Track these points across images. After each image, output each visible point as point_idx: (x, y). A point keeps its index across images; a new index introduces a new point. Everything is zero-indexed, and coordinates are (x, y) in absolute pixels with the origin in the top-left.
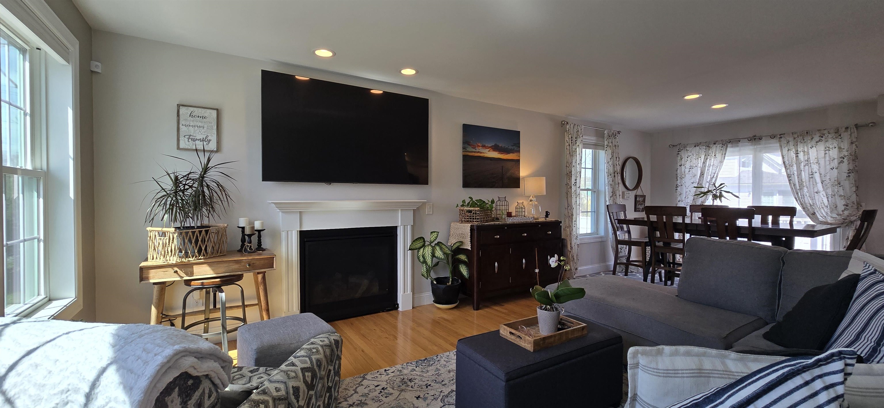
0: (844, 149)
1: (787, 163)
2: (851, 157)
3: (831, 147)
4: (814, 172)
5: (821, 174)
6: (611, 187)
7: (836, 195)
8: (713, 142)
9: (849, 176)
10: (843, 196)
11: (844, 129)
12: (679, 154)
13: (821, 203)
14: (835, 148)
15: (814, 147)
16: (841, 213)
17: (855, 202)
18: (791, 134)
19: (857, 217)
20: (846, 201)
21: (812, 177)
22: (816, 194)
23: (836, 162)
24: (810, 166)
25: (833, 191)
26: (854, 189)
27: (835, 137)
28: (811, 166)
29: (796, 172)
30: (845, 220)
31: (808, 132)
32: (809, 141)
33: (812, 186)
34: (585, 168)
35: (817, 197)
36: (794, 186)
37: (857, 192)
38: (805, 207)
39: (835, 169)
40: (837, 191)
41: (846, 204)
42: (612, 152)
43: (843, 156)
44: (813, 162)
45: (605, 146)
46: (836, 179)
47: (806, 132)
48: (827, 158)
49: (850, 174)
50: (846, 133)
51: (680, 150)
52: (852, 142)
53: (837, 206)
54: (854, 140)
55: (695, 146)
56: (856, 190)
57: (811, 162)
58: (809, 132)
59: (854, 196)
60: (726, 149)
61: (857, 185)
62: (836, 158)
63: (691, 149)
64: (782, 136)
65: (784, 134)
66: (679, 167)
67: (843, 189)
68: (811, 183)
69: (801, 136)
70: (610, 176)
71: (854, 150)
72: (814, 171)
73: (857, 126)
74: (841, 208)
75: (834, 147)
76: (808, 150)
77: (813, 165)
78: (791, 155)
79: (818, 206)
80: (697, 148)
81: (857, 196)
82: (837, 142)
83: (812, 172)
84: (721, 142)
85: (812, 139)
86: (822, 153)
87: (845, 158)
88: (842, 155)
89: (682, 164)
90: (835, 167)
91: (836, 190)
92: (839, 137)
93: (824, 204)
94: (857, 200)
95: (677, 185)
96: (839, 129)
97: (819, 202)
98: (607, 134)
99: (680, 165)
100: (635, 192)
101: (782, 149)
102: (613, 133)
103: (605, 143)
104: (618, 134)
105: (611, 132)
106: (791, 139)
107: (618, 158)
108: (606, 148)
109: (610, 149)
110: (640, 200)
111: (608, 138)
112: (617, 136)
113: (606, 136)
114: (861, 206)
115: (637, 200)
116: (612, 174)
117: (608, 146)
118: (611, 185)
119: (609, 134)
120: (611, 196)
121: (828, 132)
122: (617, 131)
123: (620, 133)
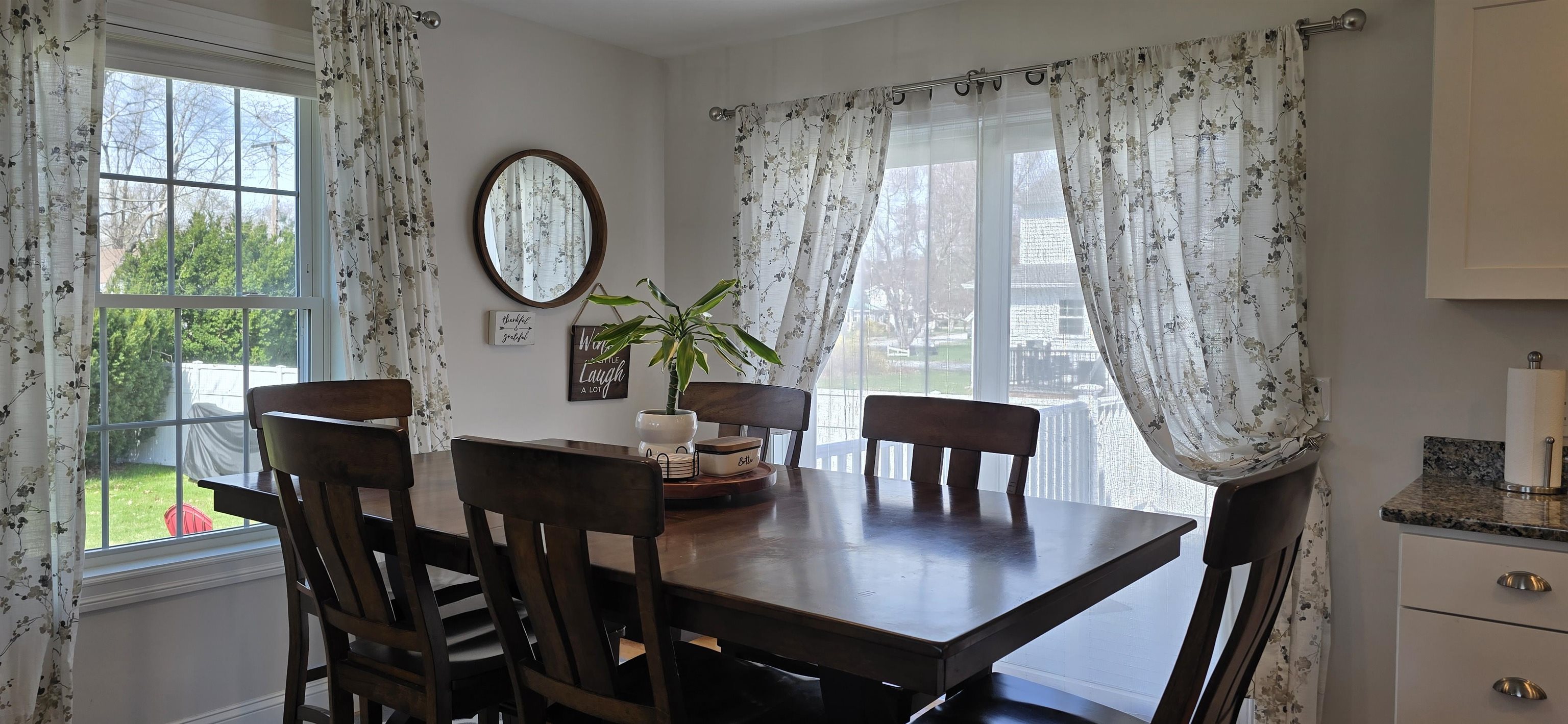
0: (1261, 130)
1: (1076, 195)
2: (1282, 166)
3: (1219, 123)
4: (1166, 234)
5: (1184, 245)
6: (365, 292)
7: (1235, 338)
8: (843, 101)
9: (1278, 254)
10: (1258, 343)
11: (1262, 42)
12: (740, 148)
13: (1186, 374)
14: (1233, 126)
15: (1165, 122)
16: (1250, 419)
17: (1297, 373)
18: (1090, 63)
19: (1302, 440)
20: (1268, 370)
21: (1155, 259)
22: (1169, 336)
23: (1236, 187)
24: (1147, 208)
25: (1225, 322)
26: (1293, 313)
27: (1234, 78)
28: (1152, 207)
29: (1103, 236)
30: (1263, 452)
31: (1145, 51)
32: (1149, 96)
33: (1153, 295)
34: (170, 182)
35: (1171, 349)
36: (1096, 294)
37: (1302, 328)
38: (1131, 392)
39: (1230, 220)
40: (1236, 323)
41: (1267, 378)
42: (366, 112)
43: (1258, 165)
44: (1162, 191)
45: (320, 76)
46: (1235, 268)
47: (1138, 52)
48: (1206, 174)
49: (1280, 248)
50: (1267, 58)
51: (743, 133)
52: (1289, 99)
53: (1235, 388)
54: (1296, 91)
55: (789, 116)
56: (1300, 321)
57: (1156, 189)
58: (1149, 52)
59: (1294, 342)
60: (886, 130)
61: (1304, 297)
62: (1236, 172)
63: (777, 126)
64: (1060, 70)
65: (1069, 63)
66: (742, 208)
67: (1258, 315)
68: (1152, 284)
69: (1122, 73)
70: (357, 233)
71: (1294, 135)
72: (1163, 232)
73: (1305, 30)
74: (1251, 395)
75: (1228, 122)
76: (1144, 135)
77: (1160, 205)
78: (1089, 158)
79: (1176, 388)
80: (796, 123)
81: (1304, 343)
82: (1238, 101)
83: (1155, 233)
84: (868, 99)
85: (1157, 86)
86: (1190, 145)
87: (1266, 174)
88: (1254, 161)
89: (751, 195)
90: (1231, 214)
91: (1235, 317)
92: (1247, 77)
93: (1196, 381)
94: (1302, 364)
96: (1244, 41)
97: (1178, 368)
98: (332, 11)
99: (744, 199)
100: (567, 315)
101: (1061, 132)
102: (380, 16)
103: (322, 58)
104: (419, 27)
105: (364, 8)
106: (1090, 85)
107: (414, 146)
108: (327, 84)
109: (356, 94)
110: (598, 347)
111: (337, 37)
112: (411, 36)
113: (326, 23)
114: (1316, 390)
115: (581, 348)
116: (366, 222)
117: (340, 77)
118: (364, 278)
119: (345, 13)
120: (367, 333)
121: (1211, 53)
122: (408, 9)
123: (432, 22)
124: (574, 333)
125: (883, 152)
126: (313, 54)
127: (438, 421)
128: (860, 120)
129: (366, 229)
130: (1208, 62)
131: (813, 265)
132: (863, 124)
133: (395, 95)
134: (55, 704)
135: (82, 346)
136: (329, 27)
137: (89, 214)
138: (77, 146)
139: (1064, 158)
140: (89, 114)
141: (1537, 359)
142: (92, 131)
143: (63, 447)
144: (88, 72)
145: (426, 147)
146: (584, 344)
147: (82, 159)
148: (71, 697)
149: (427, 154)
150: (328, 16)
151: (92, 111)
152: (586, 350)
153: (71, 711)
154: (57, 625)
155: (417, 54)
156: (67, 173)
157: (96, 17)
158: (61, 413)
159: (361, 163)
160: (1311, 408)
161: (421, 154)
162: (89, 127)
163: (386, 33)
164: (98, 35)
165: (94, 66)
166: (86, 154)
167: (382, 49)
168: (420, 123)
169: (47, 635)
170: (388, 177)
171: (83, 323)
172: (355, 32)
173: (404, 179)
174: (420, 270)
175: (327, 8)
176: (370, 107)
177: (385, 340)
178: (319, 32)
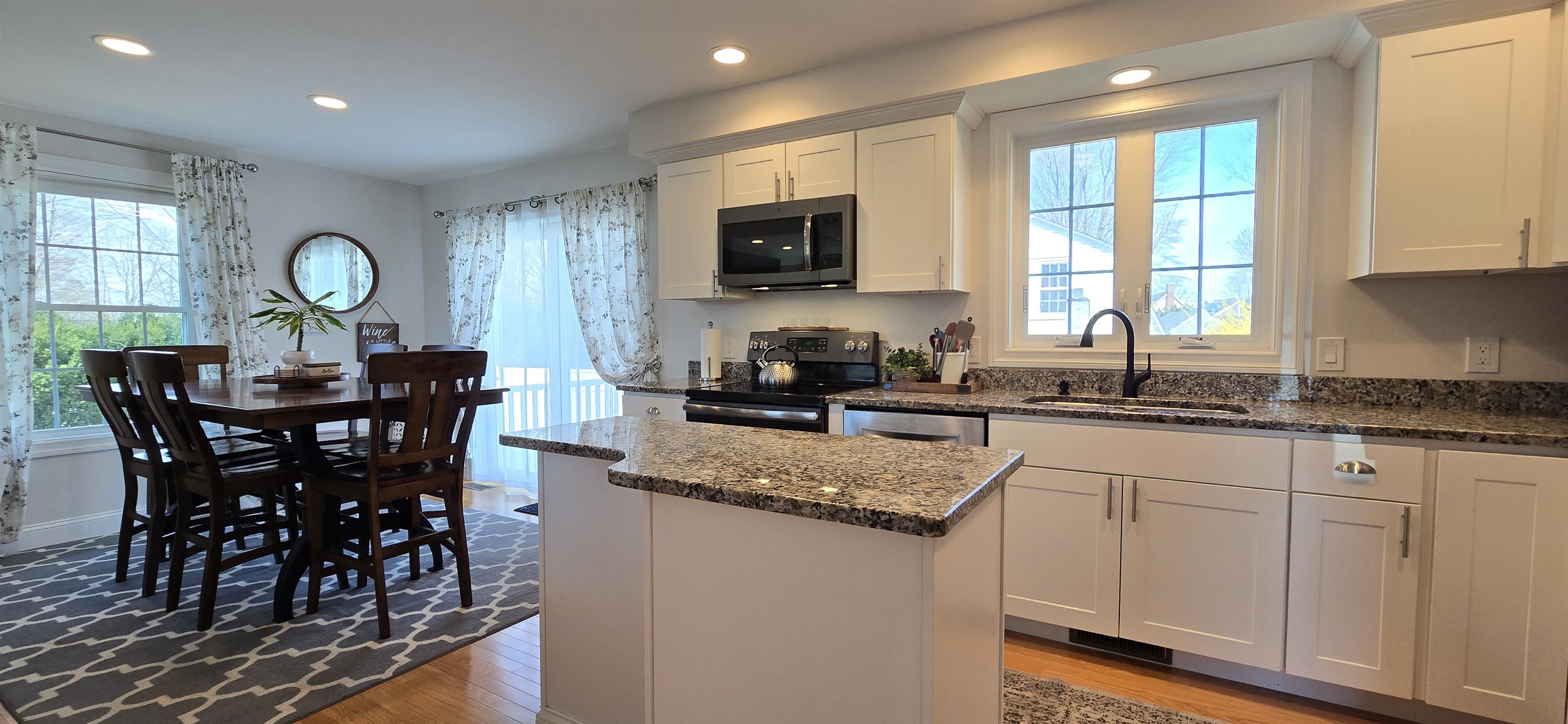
0: (630, 227)
1: (570, 255)
2: (637, 243)
3: (616, 224)
7: (627, 320)
8: (486, 209)
9: (639, 282)
10: (634, 322)
11: (628, 187)
14: (621, 225)
15: (599, 222)
17: (649, 336)
18: (573, 194)
20: (639, 335)
22: (604, 320)
23: (623, 252)
25: (621, 313)
26: (644, 310)
27: (620, 203)
31: (591, 190)
32: (593, 210)
34: (95, 249)
35: (604, 326)
37: (652, 315)
39: (622, 266)
41: (639, 338)
43: (629, 242)
45: (179, 197)
46: (624, 289)
47: (588, 190)
48: (612, 246)
49: (640, 279)
50: (630, 195)
51: (449, 224)
52: (639, 214)
54: (641, 210)
55: (466, 216)
56: (650, 312)
59: (645, 321)
60: (504, 223)
61: (649, 301)
62: (622, 245)
63: (462, 221)
64: (564, 197)
65: (566, 194)
66: (449, 262)
67: (633, 309)
69: (584, 199)
70: (204, 274)
71: (641, 229)
75: (619, 223)
76: (591, 228)
79: (608, 344)
80: (469, 220)
81: (650, 321)
82: (622, 214)
84: (496, 208)
85: (596, 206)
86: (607, 233)
87: (632, 247)
88: (628, 240)
89: (453, 255)
90: (623, 264)
91: (626, 311)
92: (624, 203)
94: (650, 331)
96: (623, 186)
98: (186, 164)
99: (450, 258)
100: (357, 317)
101: (565, 226)
102: (217, 166)
103: (178, 188)
104: (245, 172)
105: (206, 162)
106: (574, 206)
107: (241, 231)
108: (183, 200)
109: (201, 205)
110: (375, 334)
111: (189, 177)
112: (239, 176)
113: (182, 170)
114: (657, 343)
115: (364, 334)
116: (209, 268)
117: (192, 197)
118: (209, 296)
119: (193, 165)
120: (212, 324)
121: (613, 192)
122: (236, 162)
123: (253, 169)
124: (360, 327)
125: (503, 234)
126: (173, 185)
127: (260, 368)
128: (493, 219)
129: (209, 272)
130: (612, 196)
131: (474, 290)
132: (494, 221)
133: (226, 205)
134: (18, 500)
135: (28, 328)
136: (183, 173)
137: (30, 264)
138: (21, 230)
139: (566, 238)
140: (28, 215)
141: (710, 324)
142: (30, 224)
143: (16, 376)
144: (27, 195)
145: (249, 231)
146: (366, 332)
147: (24, 237)
148: (25, 496)
149: (250, 235)
150: (183, 167)
151: (30, 213)
152: (368, 335)
153: (25, 502)
154: (15, 461)
155: (243, 186)
156: (13, 243)
157: (31, 168)
158: (14, 359)
159: (206, 239)
160: (655, 351)
161: (247, 234)
162: (28, 222)
163: (221, 175)
164: (32, 177)
165: (31, 192)
166: (27, 235)
167: (218, 183)
168: (246, 220)
169: (8, 466)
170: (222, 246)
171: (28, 316)
172: (200, 174)
173: (233, 247)
174: (246, 293)
175: (182, 163)
176: (210, 211)
177: (222, 327)
178: (177, 175)
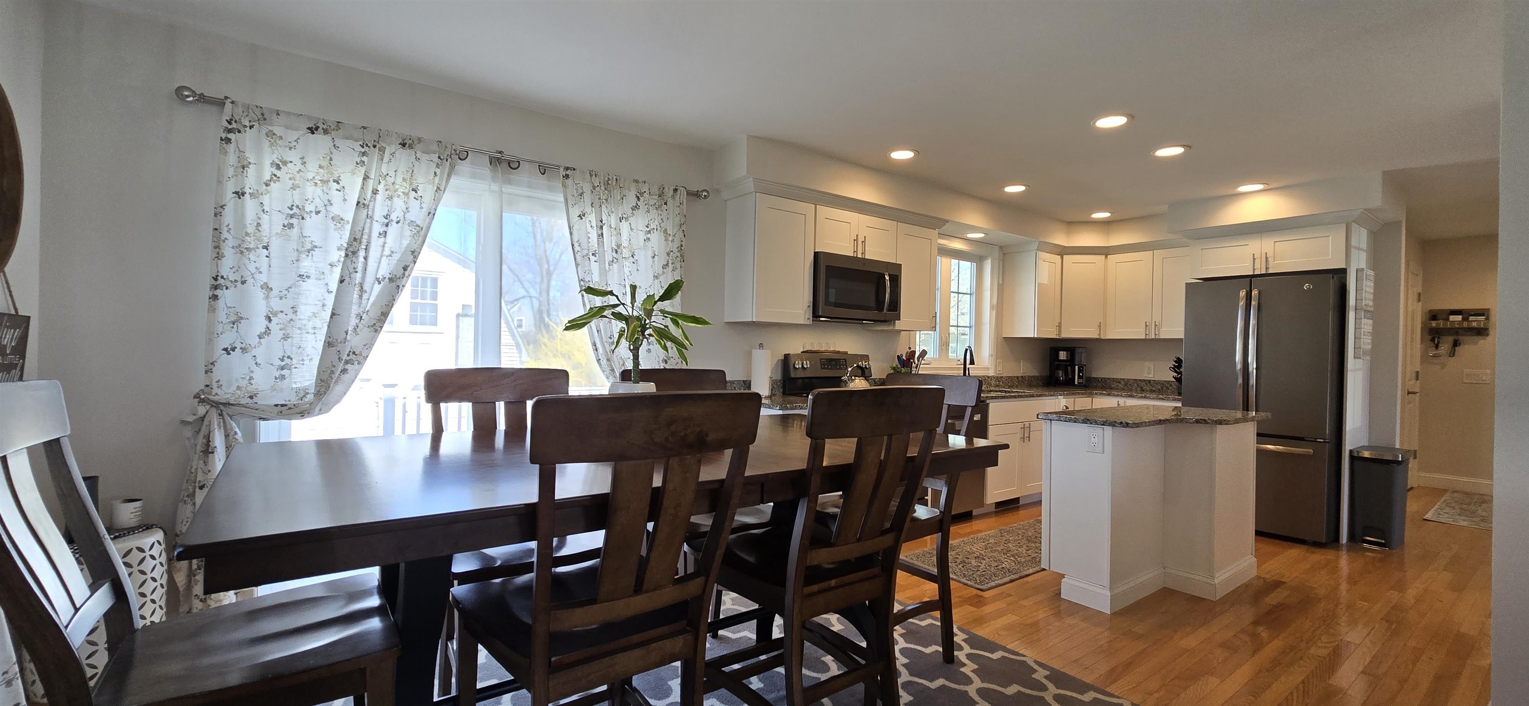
0: (670, 235)
8: (396, 139)
11: (671, 192)
12: (228, 141)
14: (657, 230)
18: (588, 175)
23: (658, 262)
32: (619, 202)
43: (669, 252)
47: (615, 177)
50: (673, 201)
51: (234, 125)
54: (685, 219)
55: (312, 130)
58: (620, 179)
60: (449, 176)
62: (657, 253)
63: (293, 135)
64: (569, 172)
65: (574, 170)
66: (230, 200)
69: (605, 185)
73: (690, 192)
75: (655, 227)
78: (586, 228)
80: (321, 141)
84: (435, 147)
85: (622, 198)
89: (247, 190)
92: (664, 207)
95: (216, 279)
96: (664, 188)
99: (236, 193)
101: (569, 209)
106: (587, 187)
121: (649, 189)
128: (424, 162)
130: (647, 194)
141: (761, 346)
